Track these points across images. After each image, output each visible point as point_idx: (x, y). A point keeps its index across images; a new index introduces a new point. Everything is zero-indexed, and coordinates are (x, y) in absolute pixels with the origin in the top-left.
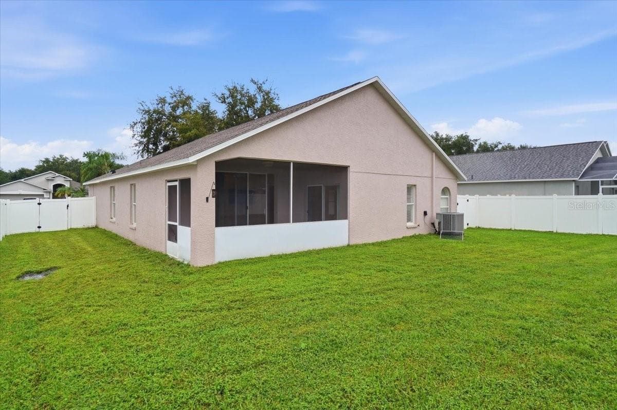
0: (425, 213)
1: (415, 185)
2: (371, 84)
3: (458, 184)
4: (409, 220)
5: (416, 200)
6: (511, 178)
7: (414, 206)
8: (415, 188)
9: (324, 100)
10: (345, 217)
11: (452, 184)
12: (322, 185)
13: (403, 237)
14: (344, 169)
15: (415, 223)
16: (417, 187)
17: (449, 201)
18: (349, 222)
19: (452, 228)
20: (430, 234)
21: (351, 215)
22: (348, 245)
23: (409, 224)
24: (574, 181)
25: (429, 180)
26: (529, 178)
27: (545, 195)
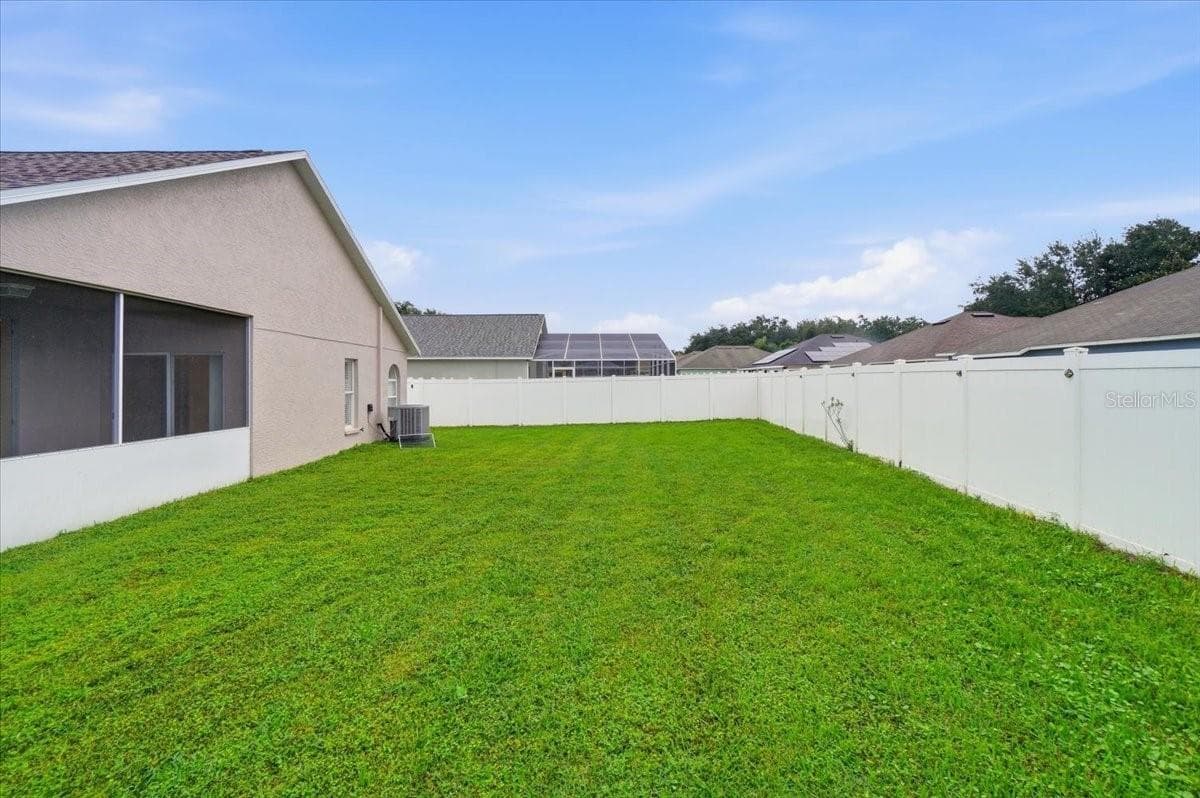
0: (370, 408)
1: (355, 360)
2: (291, 163)
3: (409, 361)
4: (347, 422)
5: (357, 386)
6: (455, 355)
7: (353, 396)
8: (356, 365)
9: (201, 167)
10: (242, 420)
11: (400, 360)
12: (168, 355)
13: (341, 452)
14: (240, 321)
15: (356, 426)
16: (359, 363)
17: (399, 389)
18: (251, 432)
19: (415, 429)
20: (377, 442)
21: (255, 416)
22: (251, 480)
23: (349, 428)
24: (527, 360)
25: (373, 352)
26: (479, 355)
27: (497, 378)
